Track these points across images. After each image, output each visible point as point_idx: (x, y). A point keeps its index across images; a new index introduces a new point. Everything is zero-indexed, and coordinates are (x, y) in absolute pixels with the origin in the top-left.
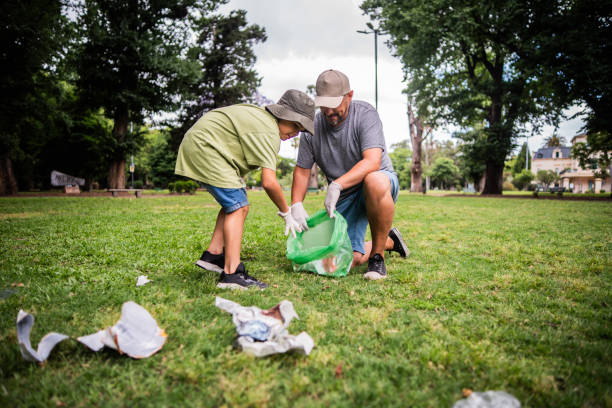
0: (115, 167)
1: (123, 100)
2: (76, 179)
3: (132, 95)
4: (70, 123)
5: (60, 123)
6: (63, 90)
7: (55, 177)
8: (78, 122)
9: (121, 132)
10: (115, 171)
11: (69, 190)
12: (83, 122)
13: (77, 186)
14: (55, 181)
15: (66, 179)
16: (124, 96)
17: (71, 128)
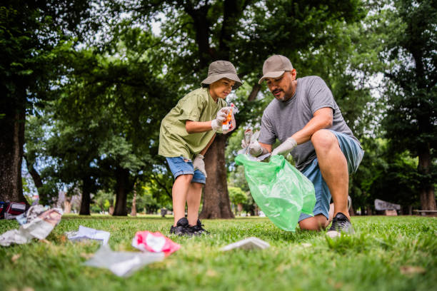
0: (425, 195)
1: (422, 141)
2: (393, 205)
3: (429, 136)
4: (386, 165)
5: (380, 167)
6: (378, 145)
7: (378, 204)
8: (392, 165)
9: (426, 167)
10: (425, 198)
11: (388, 213)
12: (396, 164)
13: (395, 210)
14: (378, 207)
15: (385, 205)
16: (422, 138)
17: (387, 170)
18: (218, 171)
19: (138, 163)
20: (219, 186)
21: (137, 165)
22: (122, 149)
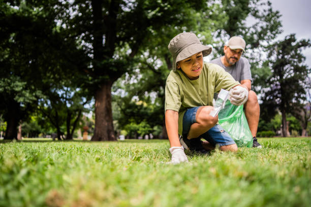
18: (106, 107)
19: (31, 98)
20: (107, 118)
21: (30, 100)
22: (17, 86)
